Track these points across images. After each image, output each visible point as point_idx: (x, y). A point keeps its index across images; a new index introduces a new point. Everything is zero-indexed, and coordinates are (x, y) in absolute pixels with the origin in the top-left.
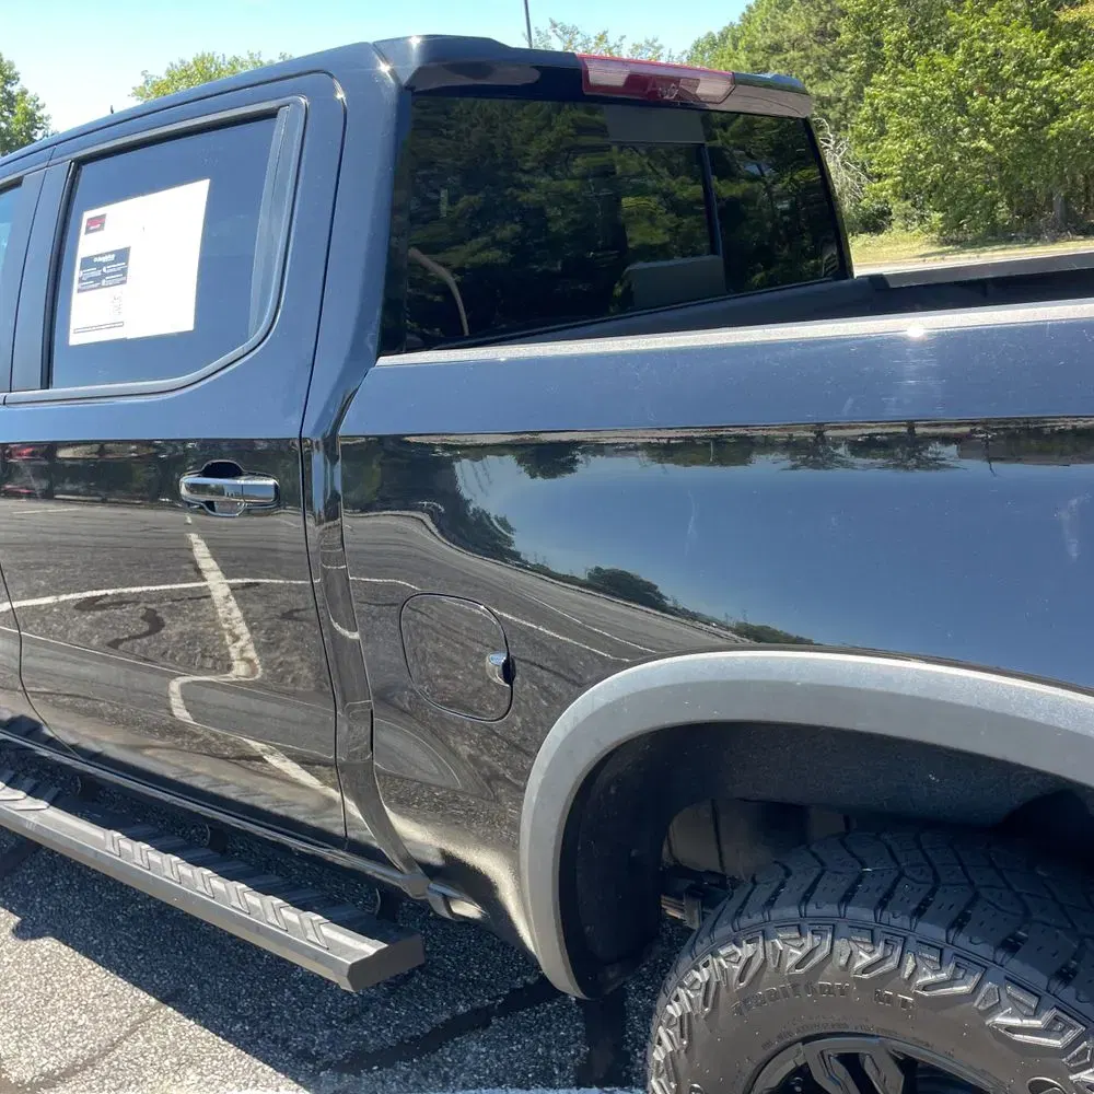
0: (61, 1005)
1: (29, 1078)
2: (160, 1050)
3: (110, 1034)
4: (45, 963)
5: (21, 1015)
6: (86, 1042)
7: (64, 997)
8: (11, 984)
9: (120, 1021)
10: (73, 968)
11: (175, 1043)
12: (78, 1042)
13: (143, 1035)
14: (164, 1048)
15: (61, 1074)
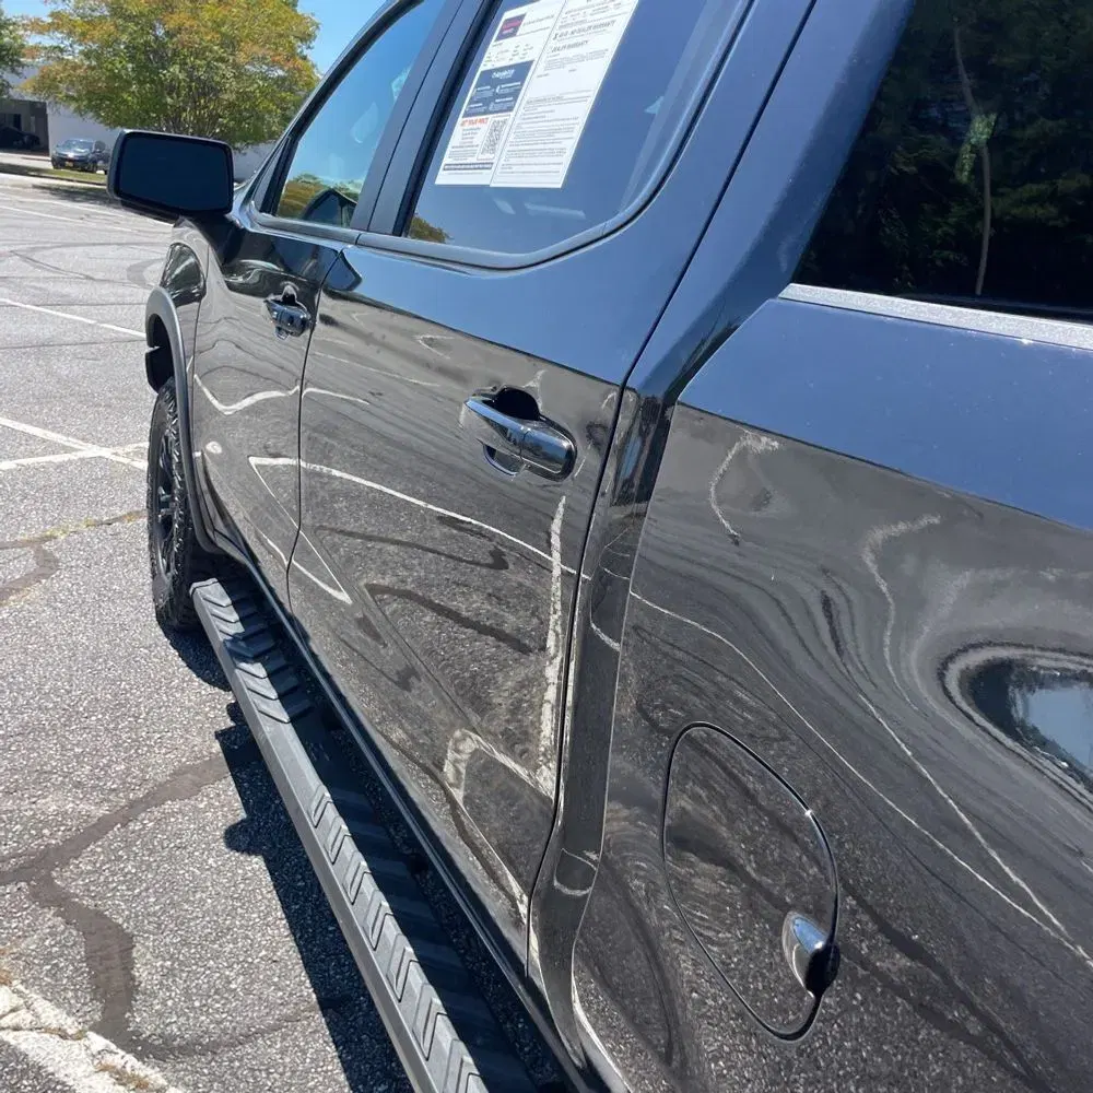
0: (228, 950)
1: (148, 1033)
2: (288, 1074)
3: (252, 1018)
4: (242, 886)
5: (185, 943)
6: (224, 1016)
7: (235, 942)
8: (198, 896)
9: (271, 1006)
10: (262, 908)
11: (308, 1071)
12: (217, 1010)
13: (284, 1039)
14: (293, 1072)
15: (180, 1047)
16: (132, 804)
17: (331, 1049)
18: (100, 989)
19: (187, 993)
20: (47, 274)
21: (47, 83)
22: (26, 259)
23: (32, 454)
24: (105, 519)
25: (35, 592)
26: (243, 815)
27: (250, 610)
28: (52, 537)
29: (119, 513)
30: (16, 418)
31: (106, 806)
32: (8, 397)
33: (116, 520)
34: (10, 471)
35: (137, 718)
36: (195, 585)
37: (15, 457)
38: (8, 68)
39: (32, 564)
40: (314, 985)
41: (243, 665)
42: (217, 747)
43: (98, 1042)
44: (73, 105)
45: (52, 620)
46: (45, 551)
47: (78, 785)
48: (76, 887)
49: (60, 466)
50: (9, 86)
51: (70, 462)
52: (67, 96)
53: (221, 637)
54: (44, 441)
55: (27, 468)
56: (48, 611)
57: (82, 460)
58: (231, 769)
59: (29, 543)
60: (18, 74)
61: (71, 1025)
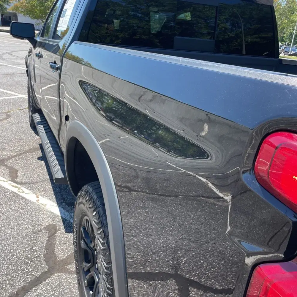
1: (19, 181)
3: (37, 180)
6: (32, 180)
8: (31, 166)
9: (41, 179)
10: (42, 168)
13: (42, 183)
14: (43, 187)
16: (20, 153)
17: (50, 185)
18: (11, 176)
19: (26, 177)
20: (14, 58)
21: (16, 8)
22: (10, 54)
23: (7, 96)
24: (22, 109)
25: (5, 121)
26: (42, 155)
27: (43, 118)
28: (10, 112)
29: (25, 107)
30: (4, 89)
31: (16, 154)
32: (3, 85)
33: (24, 109)
34: (2, 100)
35: (23, 141)
36: (33, 114)
37: (3, 97)
38: (6, 4)
39: (5, 116)
40: (49, 177)
41: (39, 125)
42: (39, 146)
43: (11, 182)
44: (23, 14)
45: (8, 126)
46: (8, 114)
47: (11, 150)
48: (9, 164)
49: (13, 99)
50: (7, 9)
51: (16, 98)
52: (21, 11)
53: (36, 122)
54: (10, 94)
55: (6, 99)
56: (8, 124)
57: (18, 98)
58: (41, 149)
59: (5, 113)
60: (9, 5)
61: (6, 180)
